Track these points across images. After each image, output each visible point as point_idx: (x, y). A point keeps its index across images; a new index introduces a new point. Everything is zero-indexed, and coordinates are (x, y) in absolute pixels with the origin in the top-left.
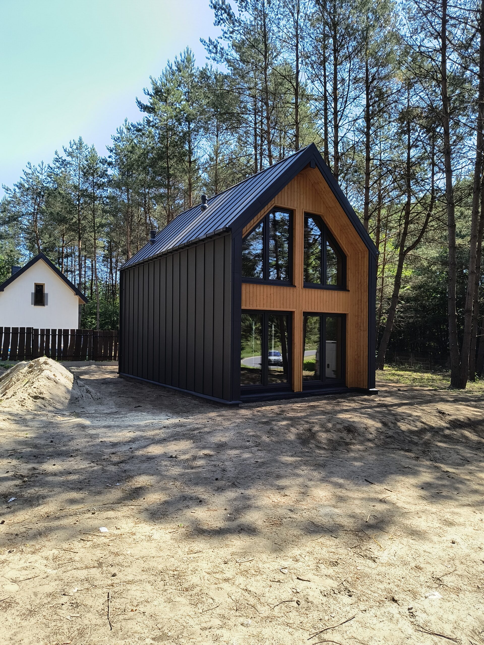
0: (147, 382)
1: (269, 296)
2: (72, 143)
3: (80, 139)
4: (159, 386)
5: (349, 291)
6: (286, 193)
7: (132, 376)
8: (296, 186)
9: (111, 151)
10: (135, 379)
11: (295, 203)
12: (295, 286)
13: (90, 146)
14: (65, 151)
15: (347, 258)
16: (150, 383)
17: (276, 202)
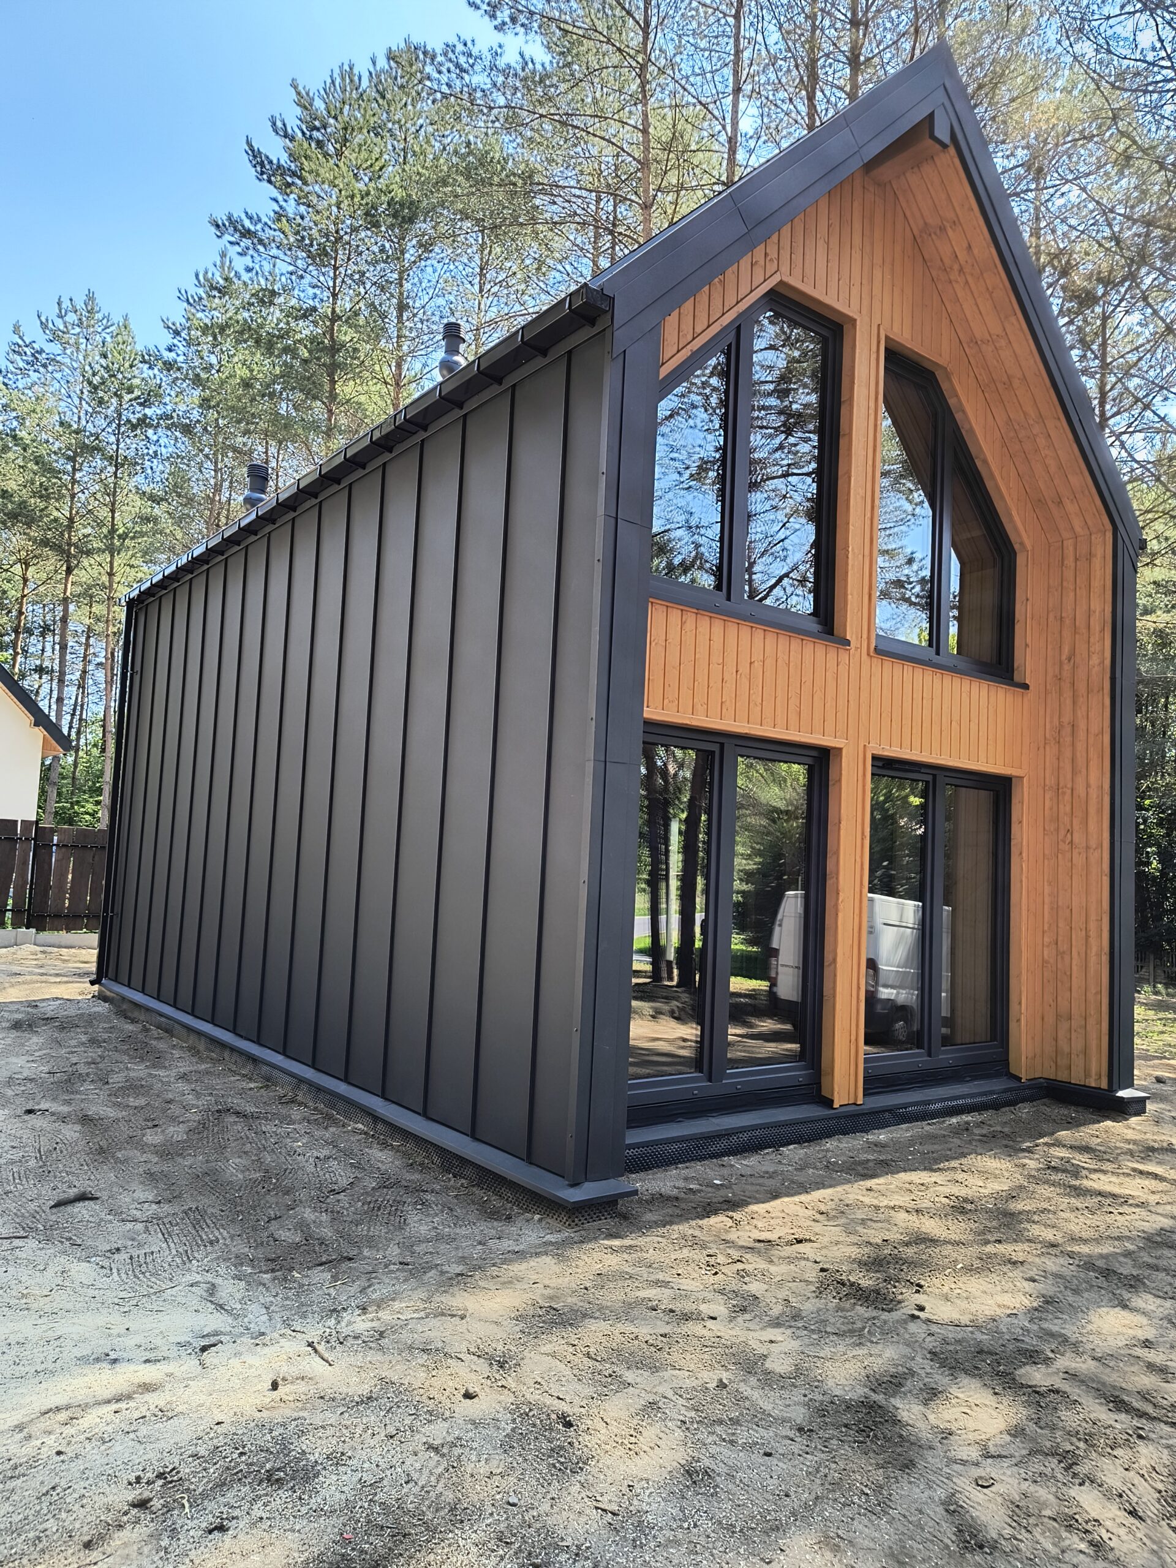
0: (190, 1029)
1: (744, 669)
2: (66, 304)
3: (90, 297)
4: (233, 1049)
5: (1026, 687)
6: (821, 244)
7: (138, 997)
8: (857, 226)
9: (177, 333)
10: (148, 1010)
11: (855, 291)
12: (848, 643)
13: (117, 318)
14: (44, 326)
15: (1020, 560)
16: (200, 1034)
17: (785, 268)
